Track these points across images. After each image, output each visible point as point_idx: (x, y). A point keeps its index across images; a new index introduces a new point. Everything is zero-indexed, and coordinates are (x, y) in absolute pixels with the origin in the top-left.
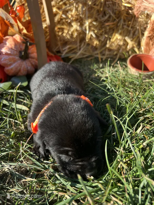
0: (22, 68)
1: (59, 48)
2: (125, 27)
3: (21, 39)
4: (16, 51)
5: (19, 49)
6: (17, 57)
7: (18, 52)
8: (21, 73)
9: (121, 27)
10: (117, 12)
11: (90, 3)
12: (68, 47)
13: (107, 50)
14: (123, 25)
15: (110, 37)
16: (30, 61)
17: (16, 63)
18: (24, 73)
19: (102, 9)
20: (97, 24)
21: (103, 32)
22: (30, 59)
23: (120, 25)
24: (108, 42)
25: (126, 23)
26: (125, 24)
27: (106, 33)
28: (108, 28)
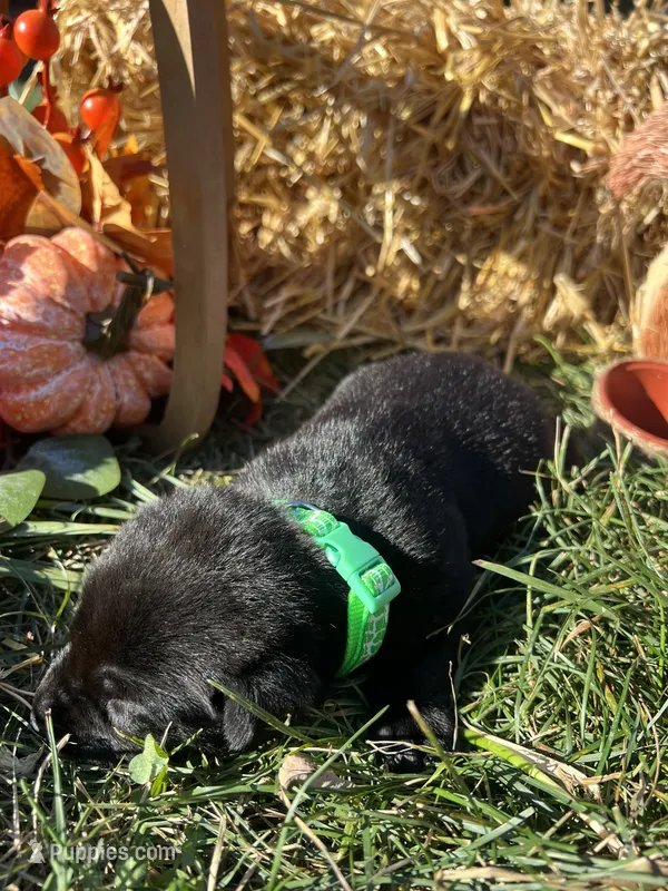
0: (93, 400)
1: (241, 294)
2: (546, 228)
3: (97, 257)
4: (72, 312)
5: (87, 305)
6: (73, 341)
7: (81, 315)
8: (85, 422)
9: (527, 227)
10: (517, 164)
11: (406, 114)
12: (285, 294)
13: (459, 321)
14: (536, 220)
15: (477, 265)
16: (132, 365)
17: (65, 374)
18: (99, 424)
19: (450, 145)
20: (425, 205)
21: (443, 240)
22: (134, 355)
23: (524, 219)
24: (465, 286)
25: (552, 213)
26: (545, 218)
27: (457, 246)
28: (469, 224)
